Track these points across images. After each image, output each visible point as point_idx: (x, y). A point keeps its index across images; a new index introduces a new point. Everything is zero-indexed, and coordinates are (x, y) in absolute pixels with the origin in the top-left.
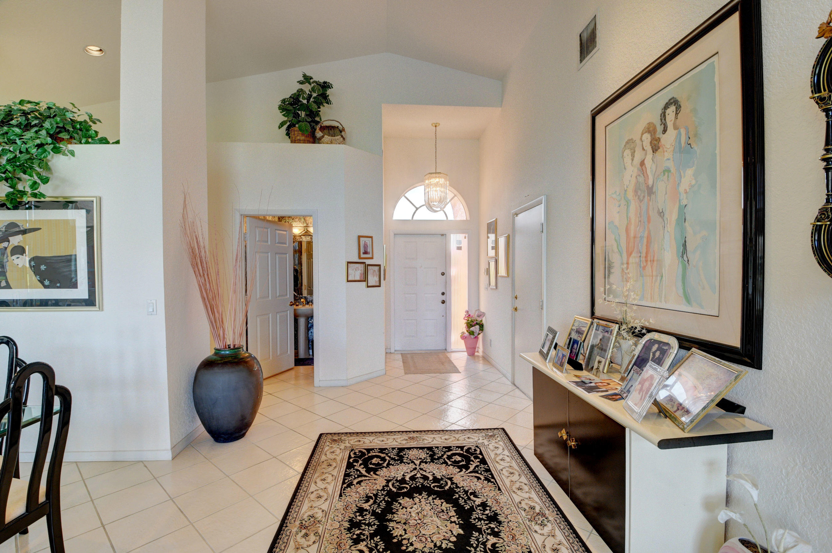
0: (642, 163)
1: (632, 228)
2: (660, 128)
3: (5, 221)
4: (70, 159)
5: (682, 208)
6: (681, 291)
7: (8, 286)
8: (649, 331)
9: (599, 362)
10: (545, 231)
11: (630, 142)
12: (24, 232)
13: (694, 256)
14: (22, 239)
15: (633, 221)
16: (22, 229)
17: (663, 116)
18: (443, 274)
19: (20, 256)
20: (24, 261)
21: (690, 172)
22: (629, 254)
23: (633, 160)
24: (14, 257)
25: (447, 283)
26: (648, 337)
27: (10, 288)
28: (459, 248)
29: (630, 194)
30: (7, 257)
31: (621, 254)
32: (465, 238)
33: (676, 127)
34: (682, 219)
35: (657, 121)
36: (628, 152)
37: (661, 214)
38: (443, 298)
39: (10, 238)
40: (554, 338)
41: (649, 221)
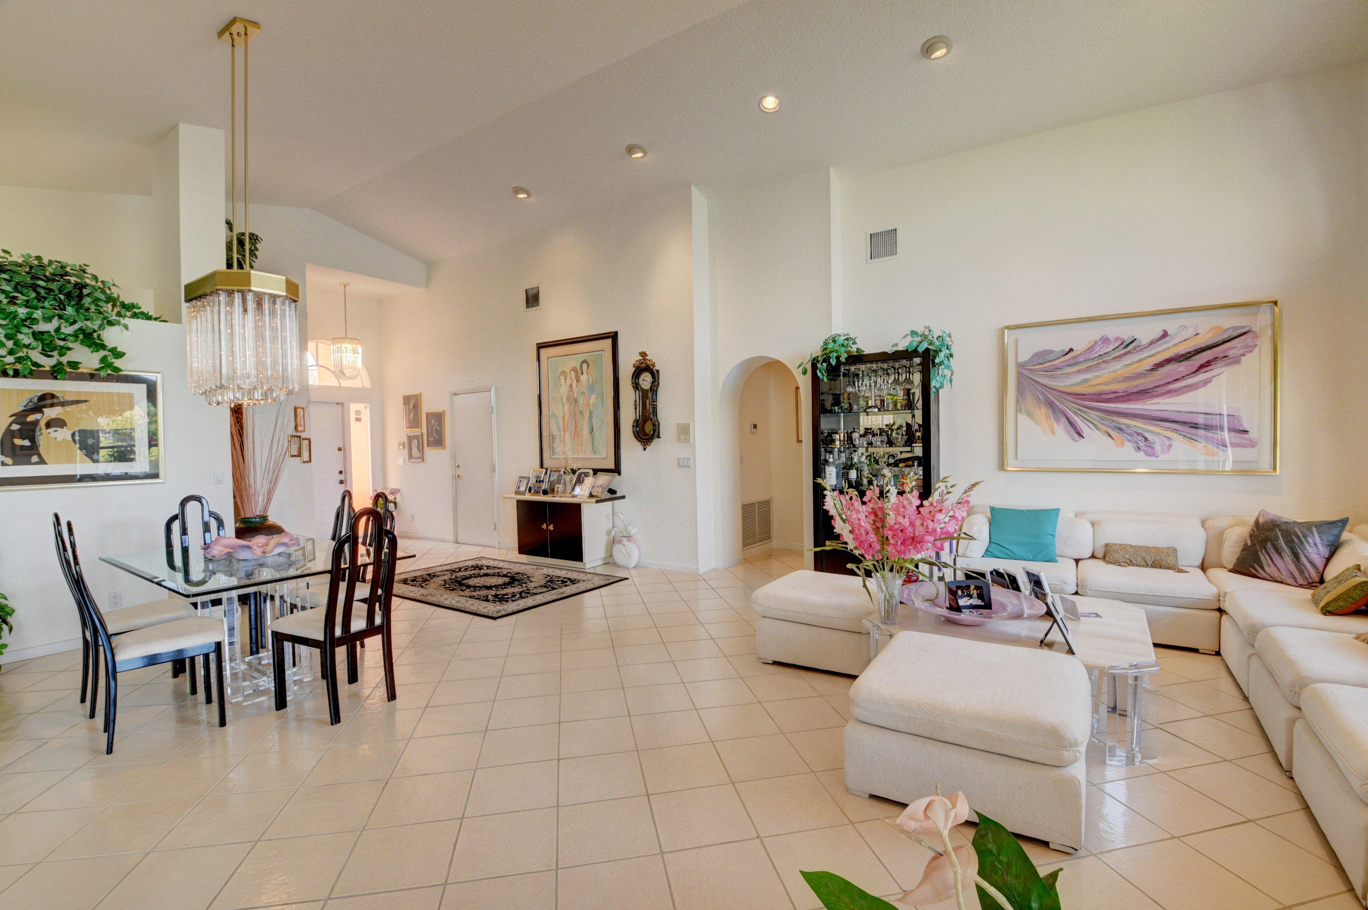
0: (571, 386)
1: (566, 418)
2: (579, 372)
3: (38, 391)
4: (122, 331)
5: (591, 412)
6: (592, 450)
7: (42, 462)
8: (579, 469)
9: (558, 487)
10: (495, 411)
11: (563, 372)
12: (63, 404)
13: (596, 433)
14: (62, 411)
15: (566, 414)
16: (62, 400)
17: (581, 366)
18: (340, 449)
19: (59, 429)
20: (63, 434)
21: (594, 396)
22: (565, 432)
23: (565, 382)
24: (51, 430)
25: (346, 460)
26: (580, 471)
27: (45, 463)
28: (358, 420)
29: (565, 401)
30: (41, 430)
31: (559, 430)
32: (366, 408)
33: (587, 374)
34: (591, 417)
35: (578, 367)
36: (562, 377)
37: (581, 413)
38: (342, 477)
39: (44, 410)
40: (528, 484)
41: (575, 416)
